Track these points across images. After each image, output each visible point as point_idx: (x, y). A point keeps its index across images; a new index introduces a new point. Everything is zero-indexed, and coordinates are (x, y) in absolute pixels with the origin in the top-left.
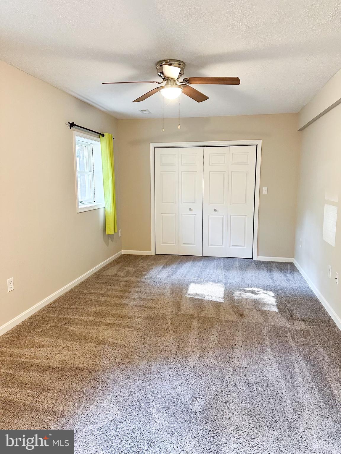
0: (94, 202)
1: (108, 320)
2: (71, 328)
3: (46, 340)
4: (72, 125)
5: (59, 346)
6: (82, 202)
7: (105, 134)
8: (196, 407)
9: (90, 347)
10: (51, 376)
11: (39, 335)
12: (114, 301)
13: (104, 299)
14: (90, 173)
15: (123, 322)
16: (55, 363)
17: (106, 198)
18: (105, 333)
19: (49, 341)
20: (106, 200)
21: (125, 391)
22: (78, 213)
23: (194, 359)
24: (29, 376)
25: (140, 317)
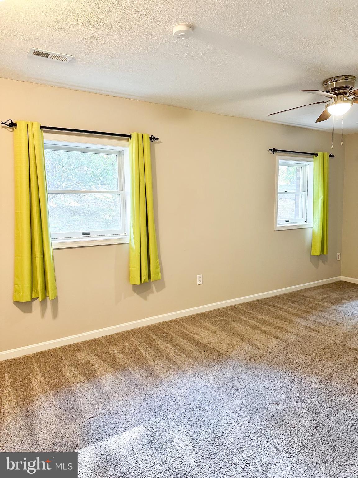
0: (306, 221)
1: (268, 328)
2: (234, 324)
3: (211, 326)
4: (274, 150)
5: (215, 332)
6: (288, 221)
7: (318, 153)
8: (272, 408)
9: (236, 340)
10: (195, 347)
11: (210, 322)
12: (288, 316)
13: (280, 313)
14: (303, 193)
15: (279, 334)
16: (204, 342)
17: (314, 218)
18: (256, 336)
19: (213, 328)
20: (315, 220)
21: (230, 375)
22: (275, 231)
23: (311, 380)
24: (183, 342)
25: (297, 335)
